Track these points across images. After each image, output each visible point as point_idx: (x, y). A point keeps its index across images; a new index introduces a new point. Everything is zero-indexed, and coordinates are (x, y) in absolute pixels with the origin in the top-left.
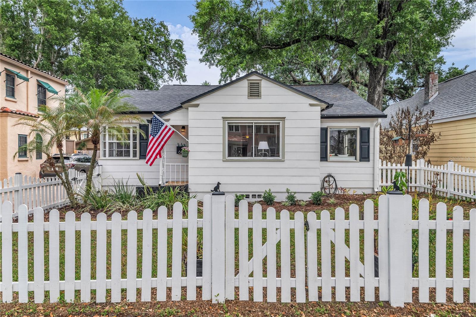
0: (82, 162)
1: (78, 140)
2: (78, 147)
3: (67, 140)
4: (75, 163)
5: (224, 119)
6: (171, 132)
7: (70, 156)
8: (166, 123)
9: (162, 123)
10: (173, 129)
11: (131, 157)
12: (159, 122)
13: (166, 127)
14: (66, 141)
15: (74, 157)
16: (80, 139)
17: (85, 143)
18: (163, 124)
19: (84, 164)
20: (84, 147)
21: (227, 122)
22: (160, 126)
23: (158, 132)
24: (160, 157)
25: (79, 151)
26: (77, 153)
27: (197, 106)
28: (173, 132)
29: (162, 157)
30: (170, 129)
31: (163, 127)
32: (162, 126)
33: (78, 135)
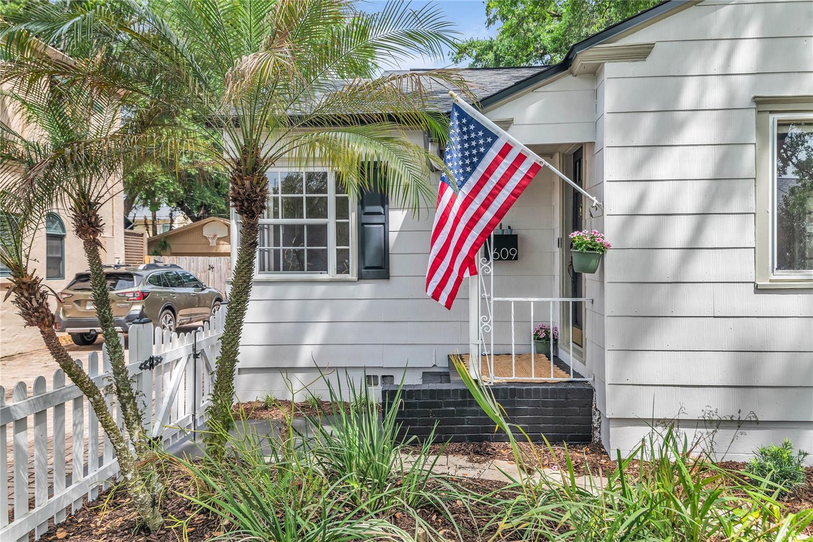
0: (166, 285)
1: (151, 236)
2: (153, 250)
3: (127, 230)
4: (149, 288)
5: (762, 108)
6: (524, 169)
7: (135, 270)
8: (505, 136)
9: (488, 133)
10: (533, 158)
11: (331, 272)
12: (476, 131)
13: (507, 149)
14: (126, 234)
15: (145, 273)
16: (155, 233)
17: (168, 242)
18: (495, 137)
19: (171, 290)
20: (166, 250)
21: (773, 119)
22: (478, 146)
23: (470, 174)
24: (474, 272)
25: (157, 258)
26: (152, 262)
27: (642, 52)
28: (535, 168)
29: (480, 273)
30: (521, 158)
31: (493, 153)
32: (488, 146)
33: (151, 227)
